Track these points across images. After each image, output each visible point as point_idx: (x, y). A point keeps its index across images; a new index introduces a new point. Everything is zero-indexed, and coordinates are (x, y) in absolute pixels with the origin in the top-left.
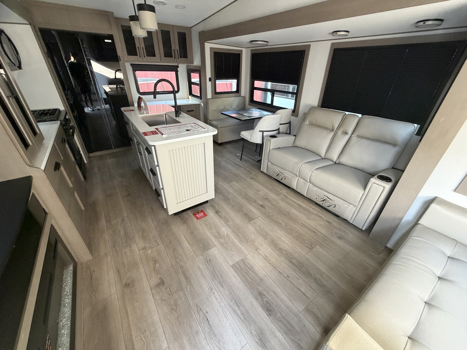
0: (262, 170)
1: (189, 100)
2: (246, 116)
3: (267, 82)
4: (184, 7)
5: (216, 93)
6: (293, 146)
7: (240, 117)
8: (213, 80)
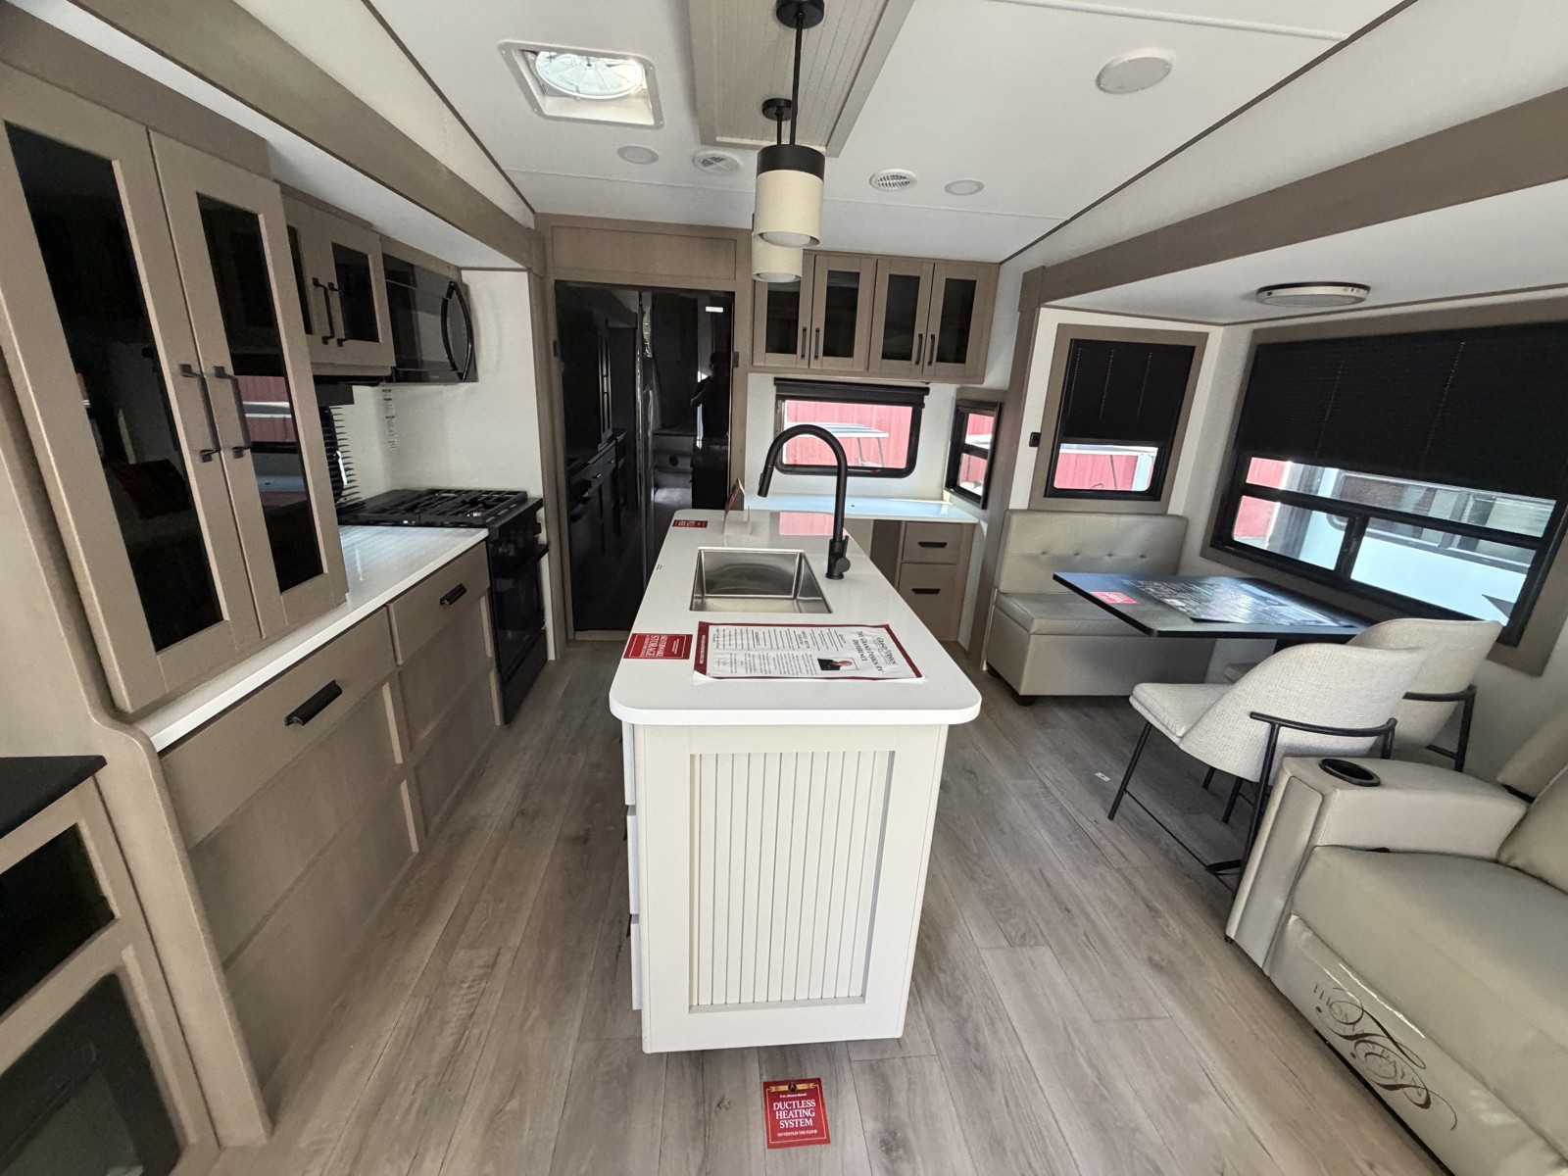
0: (1232, 933)
1: (941, 505)
2: (1178, 613)
3: (1320, 468)
4: (980, 187)
5: (1049, 491)
6: (1496, 862)
7: (1144, 614)
8: (1047, 442)
